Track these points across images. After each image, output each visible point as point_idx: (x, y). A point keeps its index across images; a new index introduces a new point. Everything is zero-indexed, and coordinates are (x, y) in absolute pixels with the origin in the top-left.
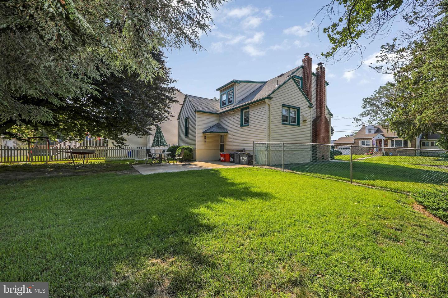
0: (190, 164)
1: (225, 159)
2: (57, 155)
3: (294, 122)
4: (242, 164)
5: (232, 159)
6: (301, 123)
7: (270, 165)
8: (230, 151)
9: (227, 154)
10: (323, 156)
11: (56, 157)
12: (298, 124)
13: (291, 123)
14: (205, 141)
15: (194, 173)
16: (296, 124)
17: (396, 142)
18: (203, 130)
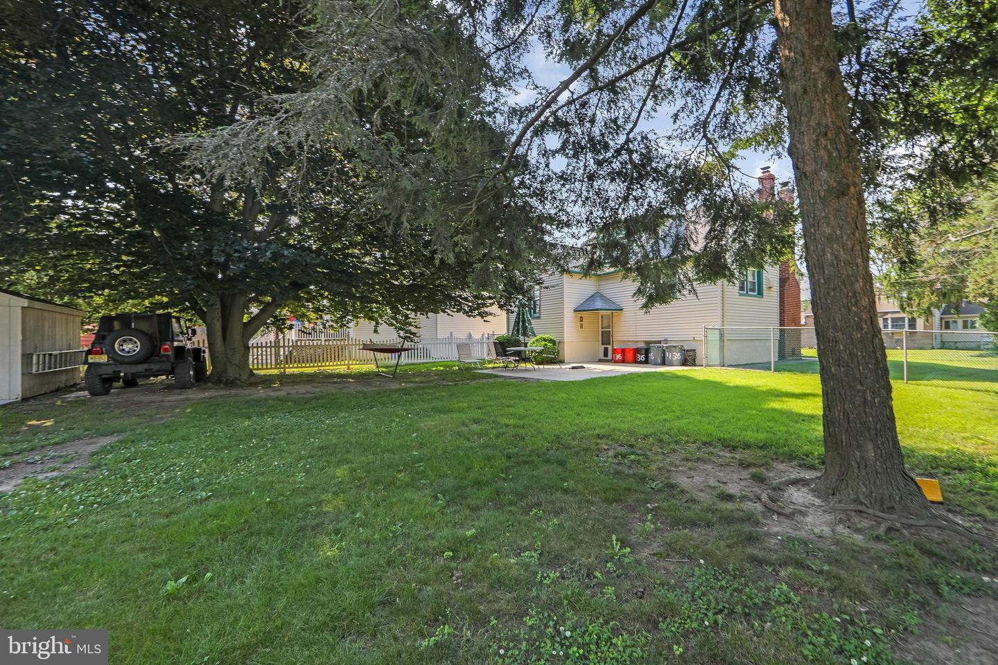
0: (583, 367)
1: (624, 358)
2: (257, 358)
3: (753, 290)
4: (671, 365)
5: (641, 358)
6: (765, 292)
7: (726, 365)
8: (629, 343)
9: (630, 350)
10: (793, 349)
11: (255, 361)
12: (760, 293)
13: (750, 293)
14: (582, 326)
15: (648, 376)
16: (756, 294)
17: (892, 322)
18: (574, 306)
